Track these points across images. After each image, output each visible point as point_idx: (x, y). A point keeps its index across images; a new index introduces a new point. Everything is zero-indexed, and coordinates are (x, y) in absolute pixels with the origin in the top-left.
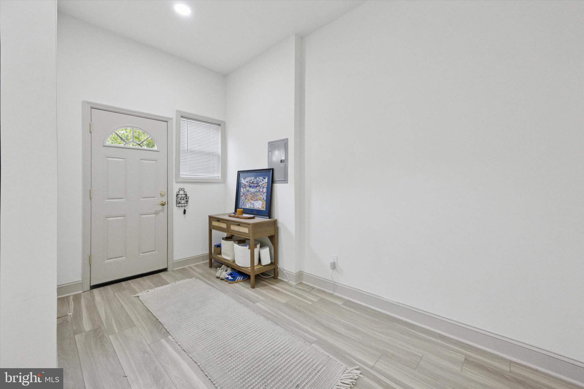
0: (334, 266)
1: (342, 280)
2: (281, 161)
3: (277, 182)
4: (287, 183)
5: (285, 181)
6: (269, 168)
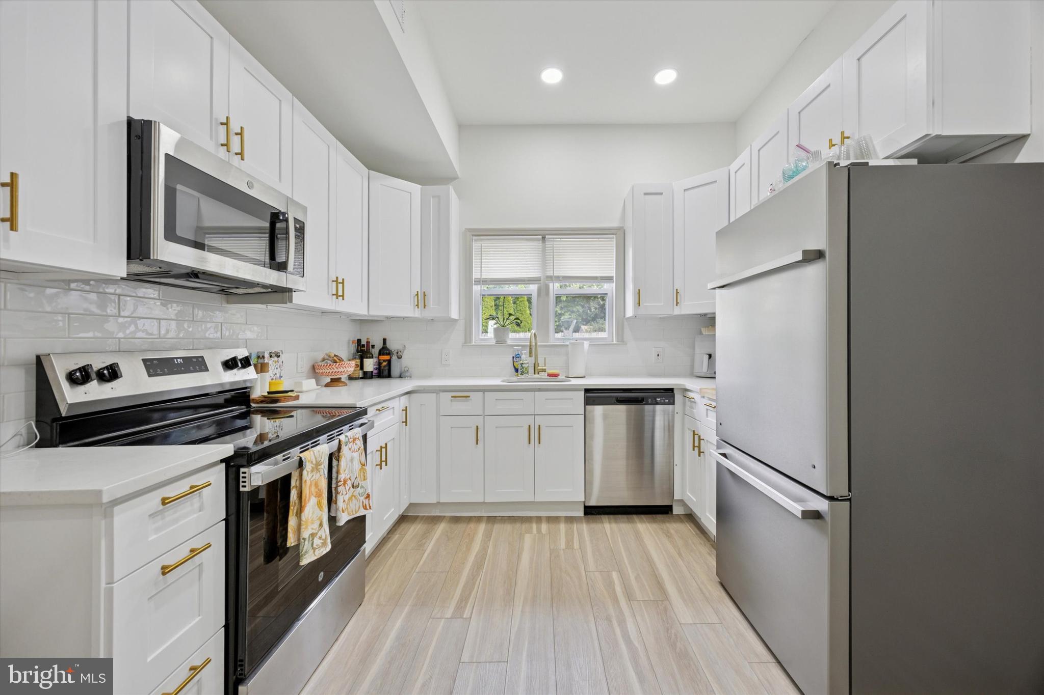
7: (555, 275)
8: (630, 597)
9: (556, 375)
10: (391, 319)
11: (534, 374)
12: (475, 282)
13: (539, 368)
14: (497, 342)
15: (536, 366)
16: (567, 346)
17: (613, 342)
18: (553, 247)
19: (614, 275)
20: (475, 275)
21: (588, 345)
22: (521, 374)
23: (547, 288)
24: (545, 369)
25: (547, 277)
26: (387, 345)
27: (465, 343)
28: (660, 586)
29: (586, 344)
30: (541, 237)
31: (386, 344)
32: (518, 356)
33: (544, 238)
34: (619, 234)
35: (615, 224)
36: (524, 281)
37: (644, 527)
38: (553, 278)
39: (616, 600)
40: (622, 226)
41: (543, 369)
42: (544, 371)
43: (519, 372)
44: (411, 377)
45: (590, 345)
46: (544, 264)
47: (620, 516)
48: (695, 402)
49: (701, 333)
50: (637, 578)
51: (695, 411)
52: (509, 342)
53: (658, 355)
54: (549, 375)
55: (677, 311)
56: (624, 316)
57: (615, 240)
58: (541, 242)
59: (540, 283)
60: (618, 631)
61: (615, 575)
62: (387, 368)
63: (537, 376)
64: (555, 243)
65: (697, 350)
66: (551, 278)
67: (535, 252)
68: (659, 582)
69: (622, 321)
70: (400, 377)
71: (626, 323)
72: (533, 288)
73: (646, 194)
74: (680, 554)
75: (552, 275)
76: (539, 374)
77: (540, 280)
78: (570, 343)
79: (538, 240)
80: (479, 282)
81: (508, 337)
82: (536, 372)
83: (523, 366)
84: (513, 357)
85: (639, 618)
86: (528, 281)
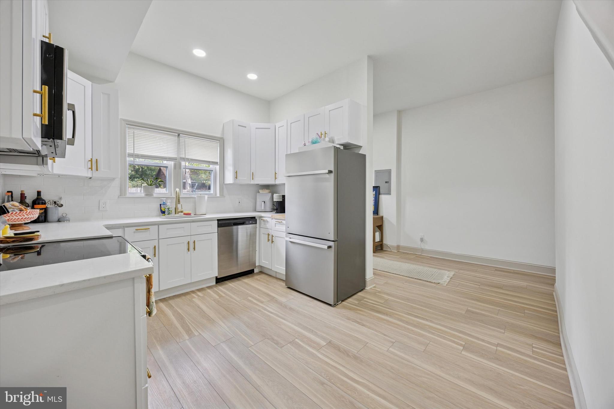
0: (422, 240)
1: (427, 247)
2: (386, 182)
3: (382, 194)
4: (390, 195)
5: (389, 193)
6: (376, 186)
7: (186, 157)
8: (262, 302)
9: (190, 214)
10: (45, 176)
11: (175, 214)
12: (128, 155)
13: (179, 210)
14: (146, 195)
15: (177, 210)
16: (195, 198)
17: (216, 195)
18: (185, 141)
19: (218, 161)
20: (128, 151)
21: (207, 197)
22: (168, 214)
23: (180, 164)
24: (183, 211)
25: (181, 158)
26: (42, 197)
27: (120, 196)
28: (268, 295)
29: (206, 197)
30: (177, 134)
31: (40, 195)
32: (164, 204)
33: (179, 135)
34: (221, 141)
35: (219, 135)
36: (166, 159)
37: (246, 280)
38: (185, 159)
39: (257, 305)
40: (222, 137)
41: (181, 211)
42: (182, 212)
43: (166, 213)
44: (69, 221)
45: (208, 197)
46: (179, 150)
47: (233, 280)
48: (268, 222)
49: (259, 192)
50: (258, 296)
51: (267, 225)
52: (155, 195)
53: (239, 202)
54: (184, 214)
55: (252, 182)
56: (224, 183)
57: (219, 144)
58: (177, 137)
59: (177, 161)
60: (266, 312)
61: (250, 298)
62: (43, 215)
63: (177, 215)
64: (186, 139)
65: (258, 200)
66: (184, 159)
67: (173, 142)
68: (267, 294)
69: (223, 184)
70: (59, 221)
71: (224, 185)
72: (171, 164)
73: (239, 125)
74: (267, 284)
75: (184, 157)
76: (178, 214)
77: (177, 160)
78: (197, 196)
79: (175, 136)
80: (131, 155)
81: (154, 192)
82: (177, 213)
83: (170, 209)
84: (161, 205)
85: (270, 306)
86: (169, 159)
